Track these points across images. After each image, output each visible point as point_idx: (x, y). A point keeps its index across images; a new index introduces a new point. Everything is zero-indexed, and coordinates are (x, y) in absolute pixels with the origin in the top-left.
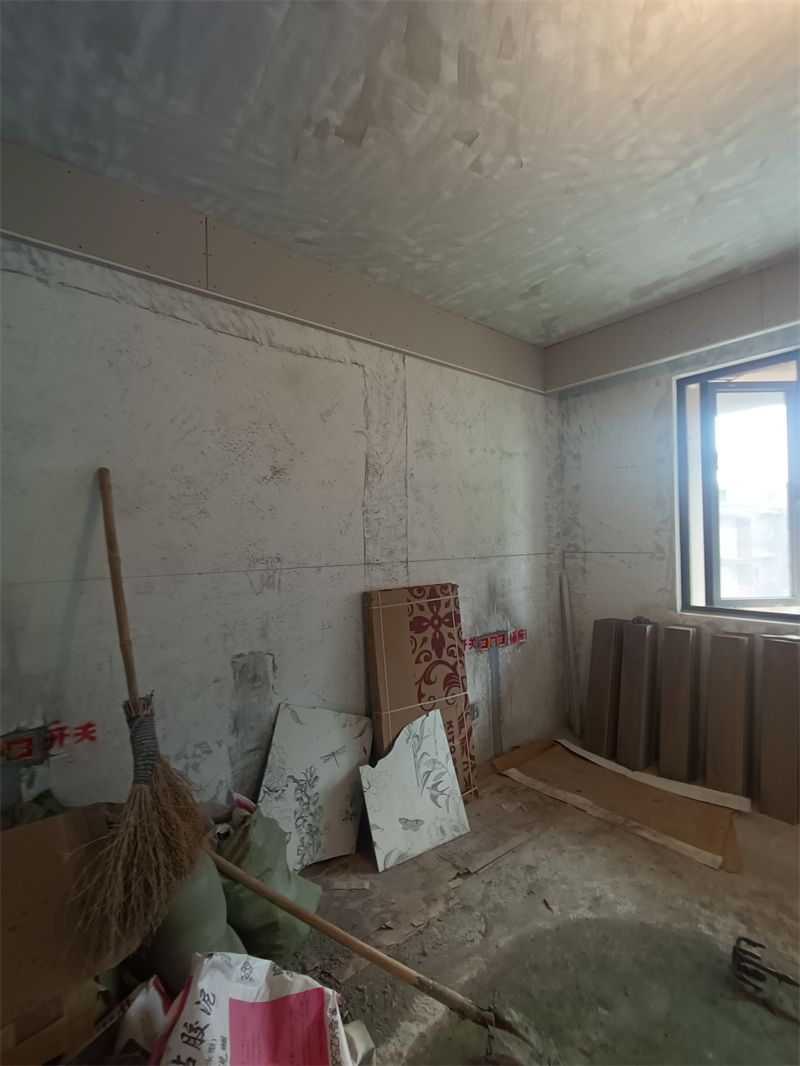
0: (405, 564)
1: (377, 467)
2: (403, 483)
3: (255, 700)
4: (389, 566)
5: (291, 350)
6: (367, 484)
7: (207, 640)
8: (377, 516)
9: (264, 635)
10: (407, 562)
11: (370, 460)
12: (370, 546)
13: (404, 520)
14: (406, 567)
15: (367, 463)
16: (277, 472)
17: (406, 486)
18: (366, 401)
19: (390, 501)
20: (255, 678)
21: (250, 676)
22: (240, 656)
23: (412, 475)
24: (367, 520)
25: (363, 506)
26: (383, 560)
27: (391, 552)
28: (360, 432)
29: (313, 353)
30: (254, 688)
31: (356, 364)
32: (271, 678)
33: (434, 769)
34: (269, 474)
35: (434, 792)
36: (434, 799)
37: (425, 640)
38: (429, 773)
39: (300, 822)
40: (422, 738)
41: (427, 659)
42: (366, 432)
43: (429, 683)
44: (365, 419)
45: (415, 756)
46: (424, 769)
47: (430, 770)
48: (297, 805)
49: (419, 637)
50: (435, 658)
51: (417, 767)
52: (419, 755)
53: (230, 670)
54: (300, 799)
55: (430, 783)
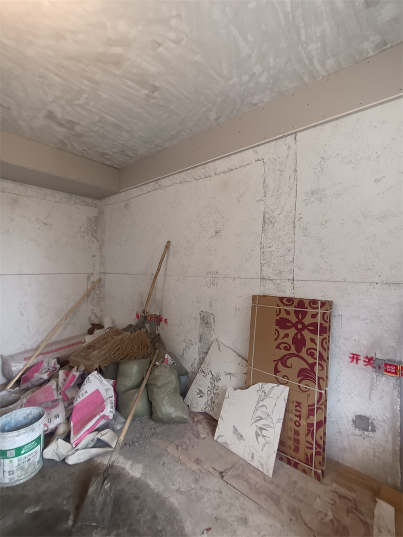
0: (292, 282)
1: (271, 218)
2: (292, 225)
3: (207, 332)
4: (278, 281)
5: (224, 173)
6: (264, 230)
7: (193, 302)
8: (270, 250)
9: (211, 306)
10: (293, 280)
11: (267, 216)
12: (264, 268)
13: (292, 252)
14: (293, 284)
15: (264, 218)
16: (217, 232)
17: (294, 227)
18: (265, 180)
19: (281, 239)
20: (207, 323)
21: (206, 321)
22: (202, 311)
23: (301, 218)
24: (263, 252)
25: (261, 244)
26: (274, 277)
27: (280, 273)
28: (260, 200)
29: (234, 168)
30: (207, 327)
31: (258, 160)
32: (213, 325)
33: (266, 419)
34: (214, 234)
35: (259, 431)
36: (257, 435)
37: (287, 335)
38: (261, 418)
39: (209, 392)
40: (267, 396)
41: (286, 348)
42: (264, 199)
43: (285, 365)
44: (263, 191)
45: (258, 402)
46: (259, 413)
47: (263, 418)
48: (209, 385)
49: (283, 332)
50: (293, 351)
51: (256, 409)
52: (261, 403)
53: (199, 317)
54: (211, 383)
55: (260, 424)
